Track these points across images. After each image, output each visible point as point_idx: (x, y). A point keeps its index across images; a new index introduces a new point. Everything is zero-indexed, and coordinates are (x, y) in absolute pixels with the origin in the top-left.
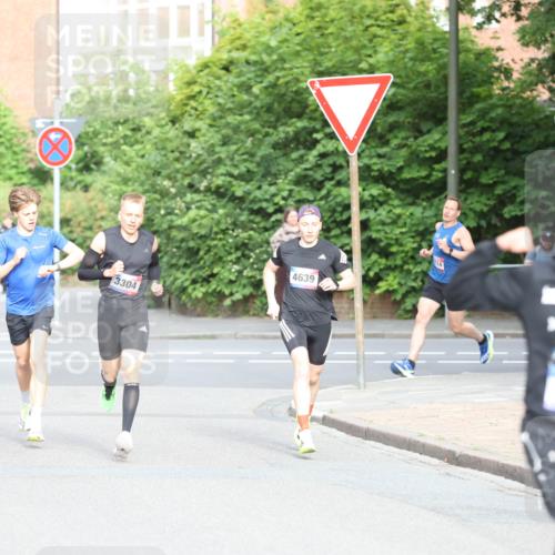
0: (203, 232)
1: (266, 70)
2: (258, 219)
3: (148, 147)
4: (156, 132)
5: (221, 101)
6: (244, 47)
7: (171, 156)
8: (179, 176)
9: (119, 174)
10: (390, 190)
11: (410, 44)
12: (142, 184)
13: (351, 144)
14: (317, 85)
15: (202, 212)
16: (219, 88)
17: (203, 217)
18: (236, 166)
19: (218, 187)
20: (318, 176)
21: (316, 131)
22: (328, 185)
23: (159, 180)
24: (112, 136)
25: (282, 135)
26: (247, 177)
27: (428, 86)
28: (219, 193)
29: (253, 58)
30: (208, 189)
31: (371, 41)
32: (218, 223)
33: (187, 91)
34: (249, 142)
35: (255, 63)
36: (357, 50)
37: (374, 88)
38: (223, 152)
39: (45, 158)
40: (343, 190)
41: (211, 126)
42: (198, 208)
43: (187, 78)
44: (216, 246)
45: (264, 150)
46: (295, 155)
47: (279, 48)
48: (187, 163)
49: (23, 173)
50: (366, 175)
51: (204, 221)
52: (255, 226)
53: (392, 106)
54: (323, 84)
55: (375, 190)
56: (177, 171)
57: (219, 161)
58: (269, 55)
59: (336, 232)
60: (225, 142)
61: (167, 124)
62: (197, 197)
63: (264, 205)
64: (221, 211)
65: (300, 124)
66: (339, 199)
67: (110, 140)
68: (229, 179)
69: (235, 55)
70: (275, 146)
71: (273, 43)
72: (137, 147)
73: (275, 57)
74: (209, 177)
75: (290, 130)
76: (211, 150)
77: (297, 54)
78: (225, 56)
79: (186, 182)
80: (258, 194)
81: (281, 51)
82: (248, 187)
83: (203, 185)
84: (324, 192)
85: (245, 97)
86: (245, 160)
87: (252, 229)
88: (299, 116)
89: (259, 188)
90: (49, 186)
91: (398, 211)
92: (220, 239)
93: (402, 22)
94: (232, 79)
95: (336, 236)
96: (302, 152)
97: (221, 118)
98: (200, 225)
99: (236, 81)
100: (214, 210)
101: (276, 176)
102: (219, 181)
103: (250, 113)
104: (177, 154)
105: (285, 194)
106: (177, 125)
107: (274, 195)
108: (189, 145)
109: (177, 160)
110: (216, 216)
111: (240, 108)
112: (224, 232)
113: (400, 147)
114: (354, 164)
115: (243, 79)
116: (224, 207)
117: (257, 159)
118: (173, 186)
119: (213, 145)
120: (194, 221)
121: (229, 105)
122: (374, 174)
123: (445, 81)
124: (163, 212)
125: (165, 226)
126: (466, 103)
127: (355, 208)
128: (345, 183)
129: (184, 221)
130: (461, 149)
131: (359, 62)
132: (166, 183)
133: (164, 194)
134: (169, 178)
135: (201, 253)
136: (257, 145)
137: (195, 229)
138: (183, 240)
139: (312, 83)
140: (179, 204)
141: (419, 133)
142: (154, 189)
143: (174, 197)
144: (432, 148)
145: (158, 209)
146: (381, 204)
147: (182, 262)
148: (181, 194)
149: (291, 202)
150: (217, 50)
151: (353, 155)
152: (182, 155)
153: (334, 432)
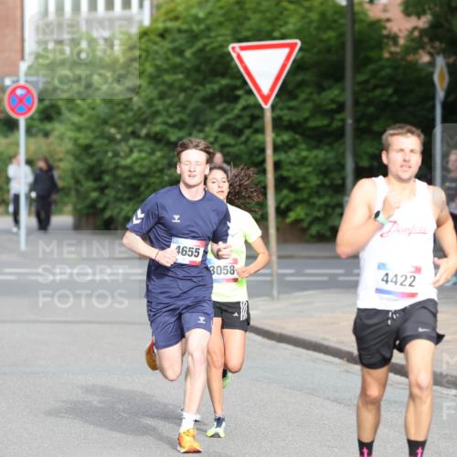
0: (144, 171)
1: (195, 37)
3: (98, 101)
5: (158, 63)
6: (176, 18)
7: (117, 108)
8: (124, 125)
9: (74, 124)
10: (297, 137)
11: (314, 16)
12: (93, 131)
13: (266, 99)
14: (237, 50)
15: (144, 155)
16: (156, 53)
17: (143, 159)
18: (171, 117)
19: (156, 134)
20: (239, 124)
21: (237, 88)
22: (247, 132)
23: (107, 128)
25: (209, 91)
26: (180, 125)
27: (329, 50)
28: (157, 138)
29: (184, 27)
30: (148, 136)
32: (156, 163)
34: (182, 97)
35: (186, 31)
36: (271, 21)
37: (286, 51)
38: (159, 105)
39: (13, 109)
40: (259, 137)
41: (150, 83)
42: (140, 151)
44: (154, 183)
45: (194, 104)
46: (219, 107)
47: (206, 19)
50: (278, 124)
51: (146, 163)
53: (298, 67)
54: (243, 48)
55: (286, 137)
56: (122, 121)
57: (157, 113)
58: (198, 25)
60: (162, 96)
62: (138, 142)
64: (158, 154)
65: (224, 82)
66: (256, 144)
68: (165, 127)
69: (169, 24)
70: (205, 100)
71: (201, 15)
73: (202, 27)
74: (148, 125)
75: (216, 87)
76: (150, 103)
77: (221, 24)
78: (161, 26)
79: (130, 129)
81: (208, 22)
82: (181, 134)
83: (144, 132)
84: (243, 138)
85: (178, 60)
86: (178, 112)
88: (223, 75)
90: (15, 133)
91: (304, 154)
92: (158, 177)
94: (167, 44)
96: (225, 105)
97: (158, 76)
98: (142, 166)
99: (171, 46)
100: (152, 152)
101: (203, 124)
102: (157, 128)
103: (182, 73)
104: (121, 107)
108: (131, 100)
109: (122, 111)
110: (154, 158)
112: (161, 171)
113: (306, 101)
114: (268, 116)
115: (177, 44)
116: (161, 150)
117: (188, 111)
118: (118, 133)
119: (152, 99)
120: (135, 162)
121: (165, 66)
122: (286, 123)
123: (343, 46)
124: (110, 154)
125: (112, 166)
126: (360, 64)
127: (269, 151)
128: (261, 131)
129: (128, 161)
130: (356, 103)
131: (273, 31)
132: (113, 131)
133: (111, 139)
134: (115, 126)
135: (142, 188)
136: (189, 98)
137: (137, 169)
138: (127, 178)
139: (233, 48)
140: (123, 148)
141: (321, 89)
142: (103, 135)
143: (120, 142)
144: (333, 101)
145: (106, 152)
146: (291, 147)
147: (126, 196)
148: (125, 139)
149: (217, 146)
150: (154, 19)
151: (267, 107)
152: (126, 107)
153: (252, 336)
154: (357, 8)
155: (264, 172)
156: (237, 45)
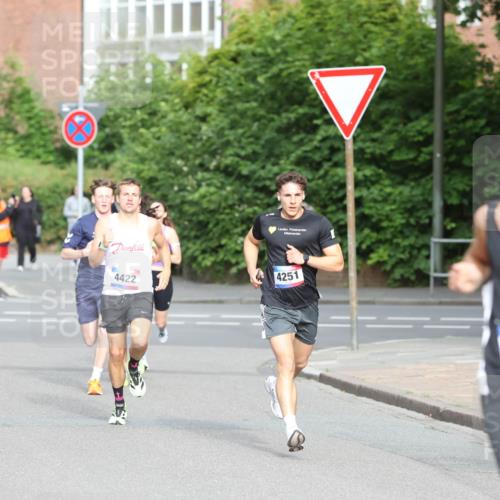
0: (212, 207)
1: (270, 61)
2: (262, 196)
3: (164, 129)
4: (171, 116)
5: (230, 89)
6: (250, 41)
7: (184, 138)
8: (191, 156)
9: (137, 154)
10: (381, 171)
11: (400, 40)
12: (158, 163)
13: (347, 130)
14: (317, 76)
15: (212, 189)
16: (228, 78)
17: (212, 194)
18: (243, 148)
19: (227, 167)
20: (317, 157)
21: (315, 117)
22: (326, 165)
23: (173, 160)
24: (130, 119)
25: (285, 121)
26: (253, 157)
27: (416, 77)
28: (228, 172)
29: (259, 50)
30: (217, 169)
31: (365, 37)
32: (226, 199)
33: (199, 80)
34: (255, 126)
35: (261, 55)
36: (353, 45)
37: (369, 78)
38: (231, 135)
39: (70, 139)
40: (339, 171)
41: (221, 111)
42: (208, 185)
43: (199, 67)
44: (223, 220)
45: (269, 134)
46: (296, 138)
47: (282, 42)
48: (199, 145)
49: (50, 152)
50: (360, 157)
51: (214, 198)
52: (259, 202)
53: (383, 95)
54: (323, 74)
55: (368, 171)
56: (190, 152)
57: (228, 144)
58: (274, 48)
59: (332, 208)
60: (233, 126)
61: (180, 109)
62: (207, 175)
63: (268, 183)
64: (229, 188)
65: (301, 111)
66: (336, 179)
67: (128, 123)
68: (237, 159)
69: (243, 47)
70: (279, 130)
71: (278, 37)
72: (154, 129)
73: (278, 50)
74: (218, 157)
75: (292, 116)
76: (220, 133)
77: (299, 47)
78: (234, 48)
79: (198, 162)
80: (262, 173)
81: (284, 45)
82: (254, 167)
83: (213, 164)
84: (321, 172)
85: (252, 86)
86: (251, 143)
87: (257, 205)
88: (300, 104)
89: (263, 168)
90: (73, 164)
91: (388, 190)
92: (228, 214)
93: (394, 19)
94: (239, 69)
95: (332, 212)
96: (302, 135)
97: (229, 104)
98: (210, 201)
99: (244, 71)
100: (222, 187)
101: (278, 157)
102: (228, 161)
103: (256, 100)
104: (189, 136)
106: (190, 110)
108: (200, 128)
109: (189, 141)
110: (224, 193)
111: (247, 96)
112: (231, 207)
113: (391, 132)
114: (350, 148)
115: (250, 69)
116: (231, 185)
117: (262, 142)
118: (186, 165)
119: (223, 129)
120: (204, 197)
121: (238, 93)
122: (367, 156)
123: (432, 73)
124: (176, 188)
125: (178, 201)
126: (451, 93)
127: (350, 187)
128: (341, 164)
129: (196, 196)
130: (446, 135)
131: (355, 56)
132: (179, 162)
133: (178, 172)
134: (182, 157)
135: (211, 226)
136: (262, 129)
137: (205, 204)
138: (194, 214)
139: (312, 74)
140: (191, 181)
141: (407, 119)
142: (168, 167)
143: (186, 175)
144: (420, 133)
145: (172, 186)
146: (373, 183)
147: (193, 233)
148: (192, 172)
150: (226, 42)
151: (349, 139)
152: (194, 137)
153: (329, 388)
154: (447, 32)
155: (344, 209)
156: (316, 70)
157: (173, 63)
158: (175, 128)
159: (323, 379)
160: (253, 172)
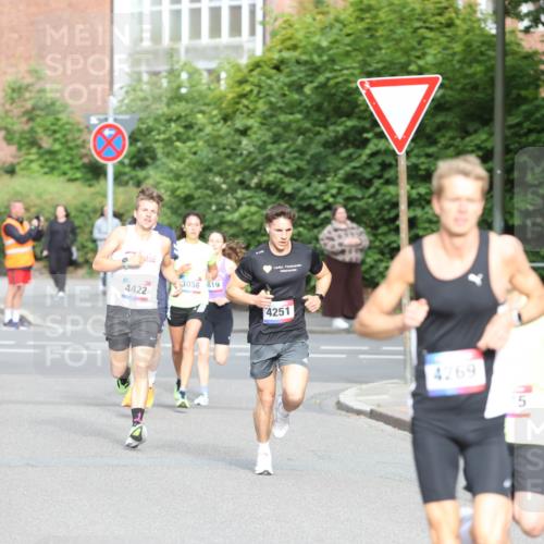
0: (253, 228)
1: (316, 70)
2: (307, 216)
3: (201, 143)
4: (209, 129)
5: (273, 99)
6: (295, 47)
7: (223, 153)
8: (230, 173)
9: (171, 171)
11: (458, 47)
12: (194, 180)
13: (400, 144)
14: (367, 86)
15: (253, 209)
16: (271, 88)
17: (253, 214)
18: (286, 164)
19: (269, 184)
20: (367, 174)
21: (365, 130)
22: (377, 183)
23: (210, 176)
24: (164, 133)
25: (332, 134)
26: (297, 174)
27: (475, 87)
28: (270, 189)
29: (304, 58)
30: (259, 186)
31: (420, 43)
33: (239, 90)
34: (300, 140)
35: (306, 63)
36: (406, 52)
37: (423, 88)
38: (273, 150)
39: (99, 154)
40: (391, 189)
41: (262, 124)
42: (249, 204)
43: (239, 76)
45: (314, 149)
46: (344, 154)
47: (329, 48)
49: (78, 169)
50: (414, 174)
51: (255, 218)
52: (304, 222)
53: (439, 106)
54: (373, 84)
55: (422, 189)
56: (229, 168)
57: (270, 159)
58: (320, 56)
59: (383, 229)
60: (276, 140)
61: (218, 122)
62: (247, 193)
63: (313, 202)
65: (350, 123)
66: (388, 197)
67: (162, 137)
68: (280, 176)
69: (286, 54)
70: (326, 145)
71: (324, 44)
72: (190, 144)
73: (325, 58)
74: (260, 174)
75: (340, 129)
76: (262, 147)
77: (347, 54)
78: (276, 56)
79: (237, 179)
80: (308, 191)
81: (331, 52)
82: (298, 184)
83: (254, 181)
84: (372, 190)
85: (296, 97)
86: (296, 158)
87: (302, 225)
88: (349, 116)
89: (309, 185)
90: (102, 181)
93: (450, 24)
94: (283, 78)
95: (384, 234)
96: (351, 150)
97: (272, 116)
98: (250, 222)
99: (287, 80)
100: (264, 206)
101: (325, 174)
102: (271, 178)
103: (300, 112)
104: (228, 151)
105: (334, 191)
106: (229, 123)
107: (323, 193)
108: (240, 143)
109: (228, 157)
111: (291, 108)
113: (447, 147)
114: (403, 164)
115: (294, 78)
117: (307, 157)
118: (224, 183)
119: (264, 143)
120: (244, 217)
121: (281, 104)
122: (422, 173)
123: (492, 81)
124: (214, 208)
125: (216, 221)
126: (512, 104)
127: (403, 206)
128: (393, 181)
129: (236, 216)
130: (507, 150)
131: (409, 64)
132: (218, 179)
133: (216, 190)
134: (220, 174)
136: (308, 143)
137: (245, 225)
139: (362, 83)
140: (230, 200)
141: (465, 133)
142: (206, 185)
143: (225, 193)
144: (479, 147)
145: (210, 205)
148: (232, 190)
149: (340, 199)
150: (268, 49)
151: (402, 154)
152: (234, 152)
153: (381, 425)
154: (508, 38)
155: (397, 230)
156: (366, 80)
157: (210, 72)
158: (213, 143)
159: (373, 415)
160: (298, 190)
